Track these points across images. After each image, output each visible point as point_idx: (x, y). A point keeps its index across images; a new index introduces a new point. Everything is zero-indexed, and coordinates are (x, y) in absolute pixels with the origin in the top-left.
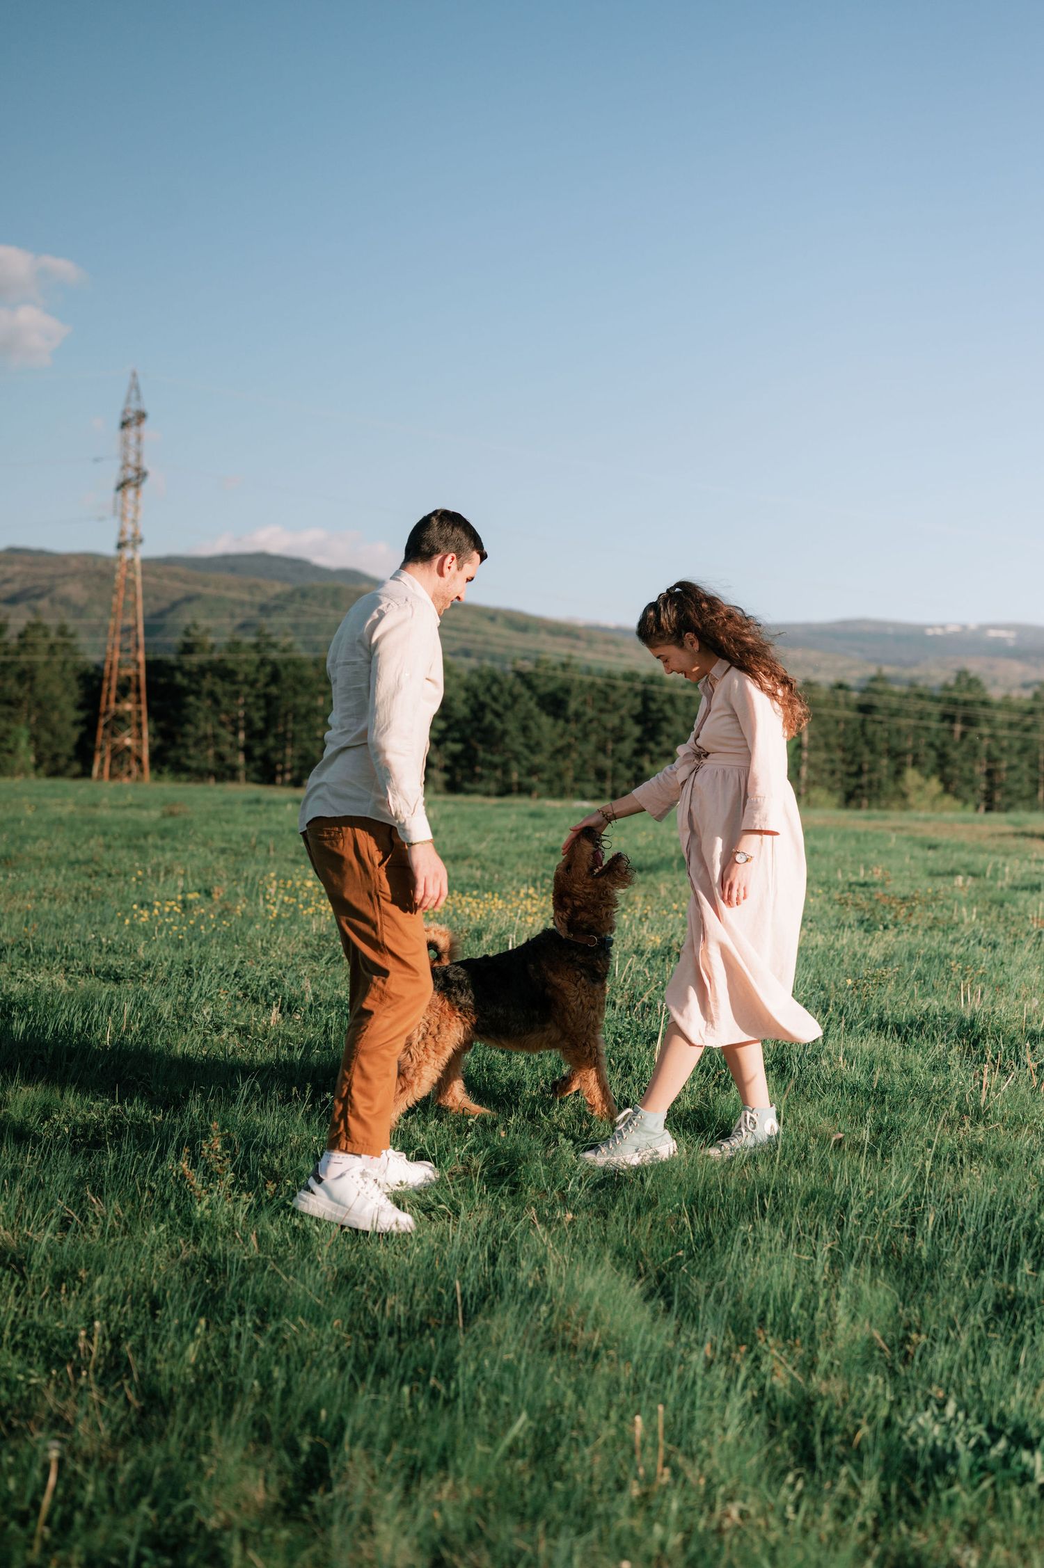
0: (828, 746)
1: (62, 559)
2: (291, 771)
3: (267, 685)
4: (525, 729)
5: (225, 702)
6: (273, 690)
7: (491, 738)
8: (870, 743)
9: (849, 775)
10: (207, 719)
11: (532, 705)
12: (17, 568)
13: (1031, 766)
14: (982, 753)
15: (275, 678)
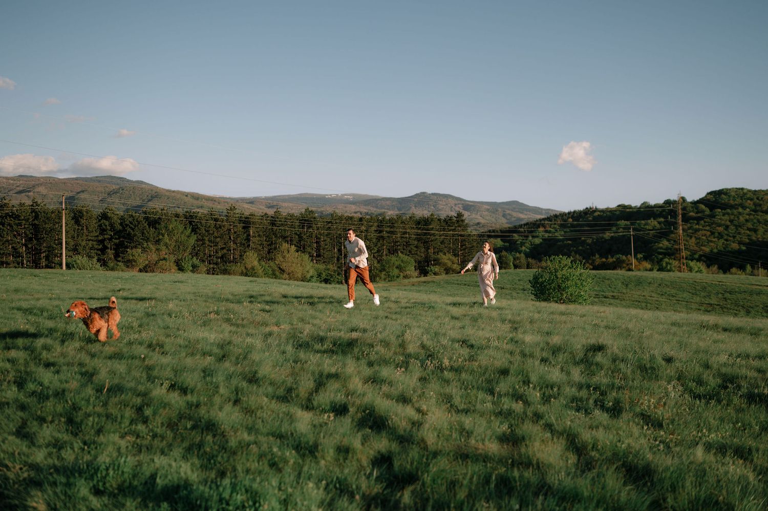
0: (259, 236)
1: (38, 179)
2: (45, 252)
3: (33, 220)
4: (143, 233)
5: (15, 227)
6: (36, 222)
7: (130, 237)
8: (275, 234)
9: (268, 245)
10: (7, 234)
11: (146, 224)
12: (21, 182)
13: (331, 239)
14: (314, 236)
15: (36, 217)
